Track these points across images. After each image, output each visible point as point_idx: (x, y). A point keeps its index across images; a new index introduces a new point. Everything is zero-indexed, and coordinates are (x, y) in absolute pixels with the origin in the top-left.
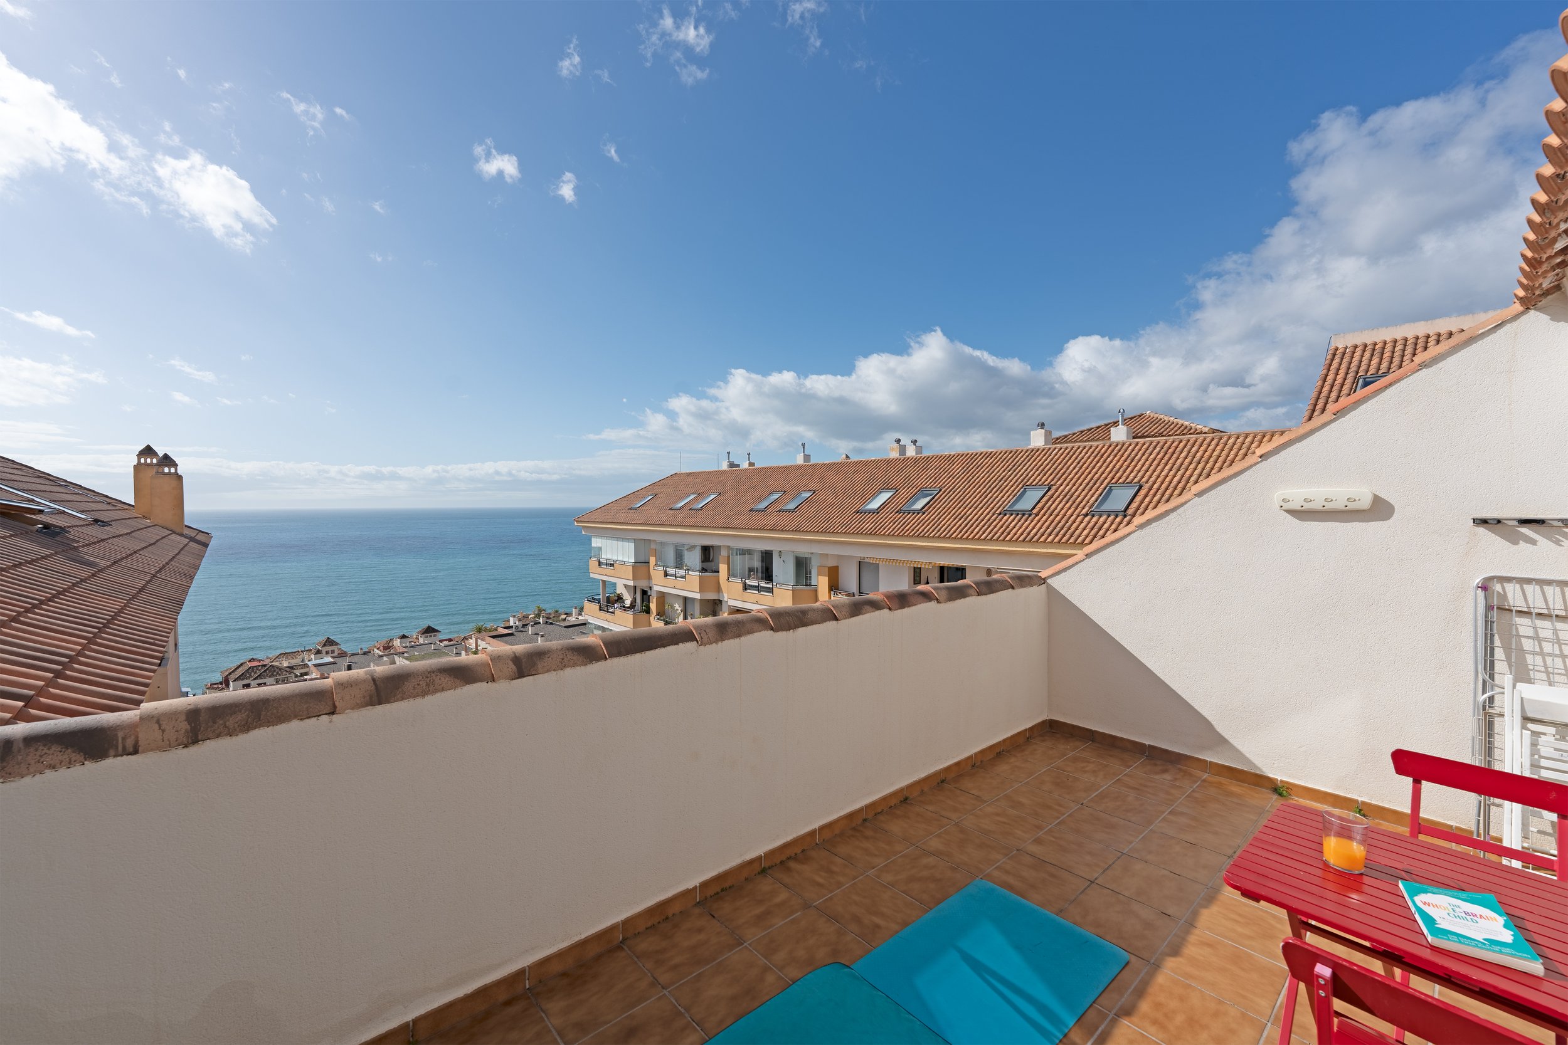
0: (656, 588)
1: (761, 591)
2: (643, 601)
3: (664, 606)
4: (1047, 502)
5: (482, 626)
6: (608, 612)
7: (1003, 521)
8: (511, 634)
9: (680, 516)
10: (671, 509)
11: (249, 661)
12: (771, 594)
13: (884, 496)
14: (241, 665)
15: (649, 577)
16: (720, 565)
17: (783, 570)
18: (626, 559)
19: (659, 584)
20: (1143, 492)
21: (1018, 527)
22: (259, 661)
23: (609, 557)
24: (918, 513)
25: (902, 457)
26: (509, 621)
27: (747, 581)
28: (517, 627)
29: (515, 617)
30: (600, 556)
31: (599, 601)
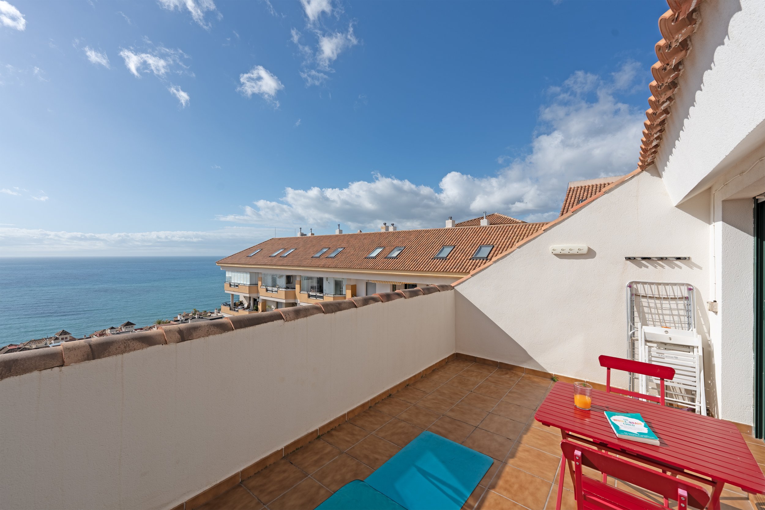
0: (261, 297)
1: (317, 298)
2: (254, 304)
3: (266, 307)
4: (453, 253)
5: (161, 320)
6: (234, 311)
7: (434, 262)
9: (275, 261)
10: (270, 257)
11: (9, 346)
12: (323, 299)
13: (379, 250)
14: (3, 348)
15: (258, 292)
16: (296, 285)
17: (329, 287)
18: (245, 283)
19: (263, 295)
20: (494, 249)
21: (441, 265)
22: (16, 345)
23: (236, 282)
24: (395, 259)
25: (387, 232)
26: (177, 317)
27: (310, 293)
28: (182, 321)
29: (181, 315)
30: (230, 282)
31: (229, 305)
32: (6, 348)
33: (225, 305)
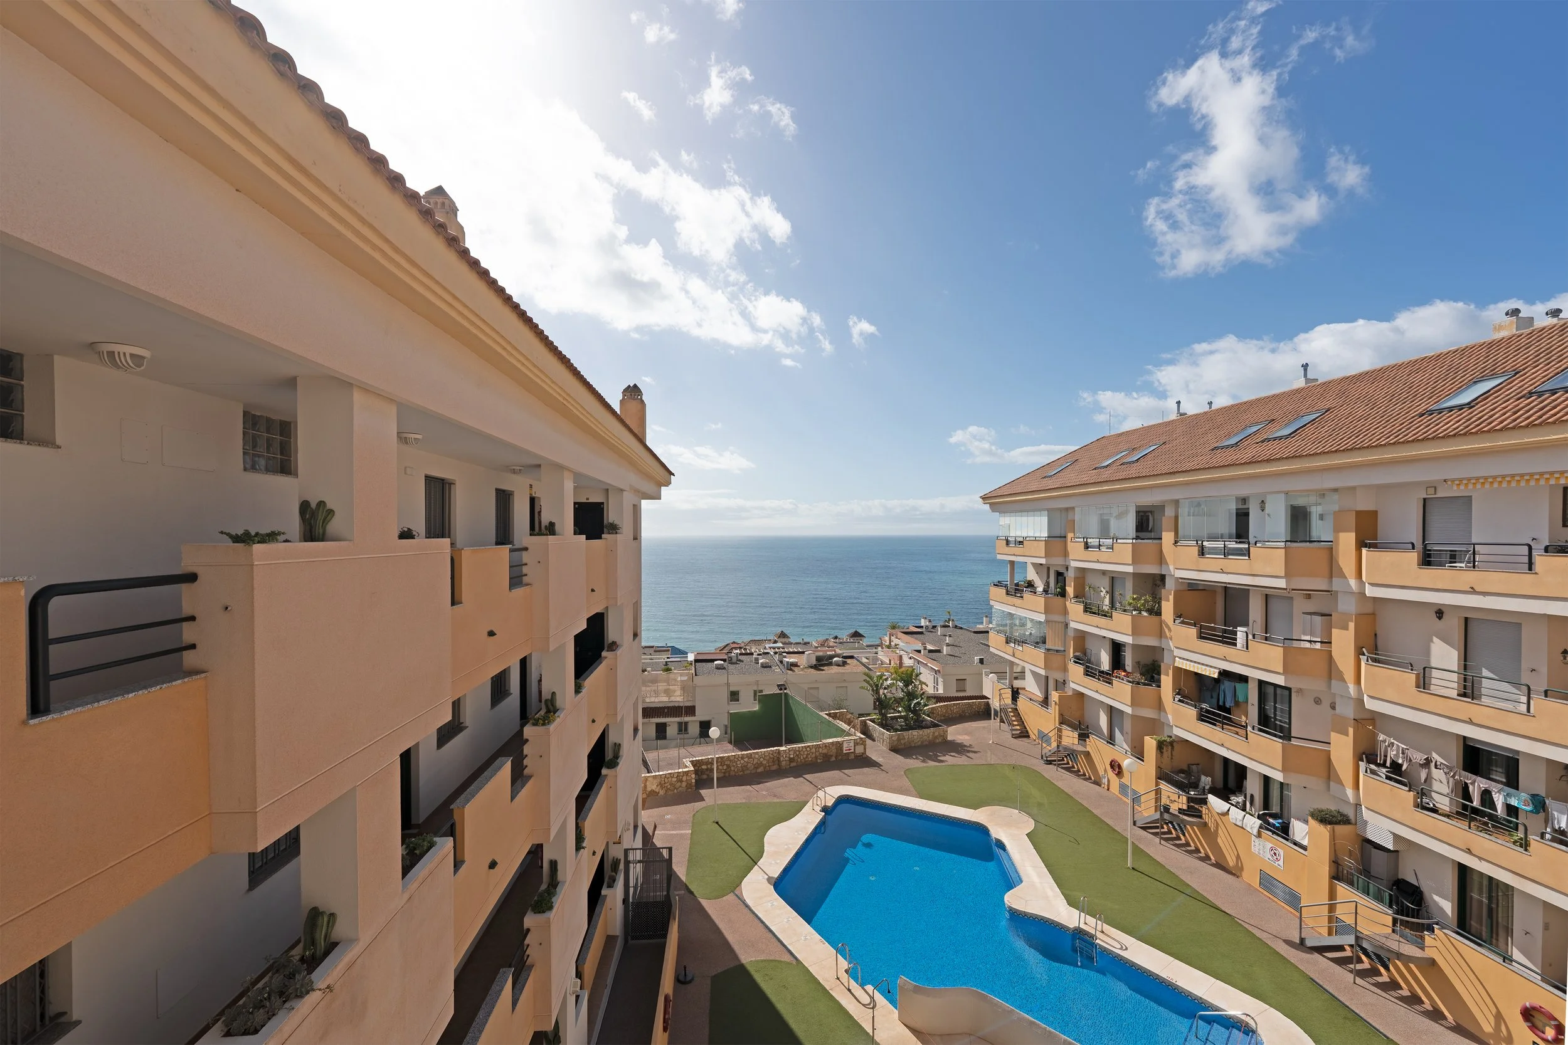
0: (1074, 564)
1: (1229, 555)
2: (1057, 582)
3: (1084, 588)
6: (1016, 598)
8: (921, 633)
9: (1106, 475)
10: (1095, 469)
12: (1247, 560)
13: (1485, 386)
15: (1065, 554)
16: (1163, 533)
18: (1037, 535)
19: (1078, 558)
23: (1018, 534)
26: (919, 621)
27: (1204, 543)
28: (927, 627)
29: (926, 618)
30: (1008, 535)
31: (1006, 586)
33: (996, 585)
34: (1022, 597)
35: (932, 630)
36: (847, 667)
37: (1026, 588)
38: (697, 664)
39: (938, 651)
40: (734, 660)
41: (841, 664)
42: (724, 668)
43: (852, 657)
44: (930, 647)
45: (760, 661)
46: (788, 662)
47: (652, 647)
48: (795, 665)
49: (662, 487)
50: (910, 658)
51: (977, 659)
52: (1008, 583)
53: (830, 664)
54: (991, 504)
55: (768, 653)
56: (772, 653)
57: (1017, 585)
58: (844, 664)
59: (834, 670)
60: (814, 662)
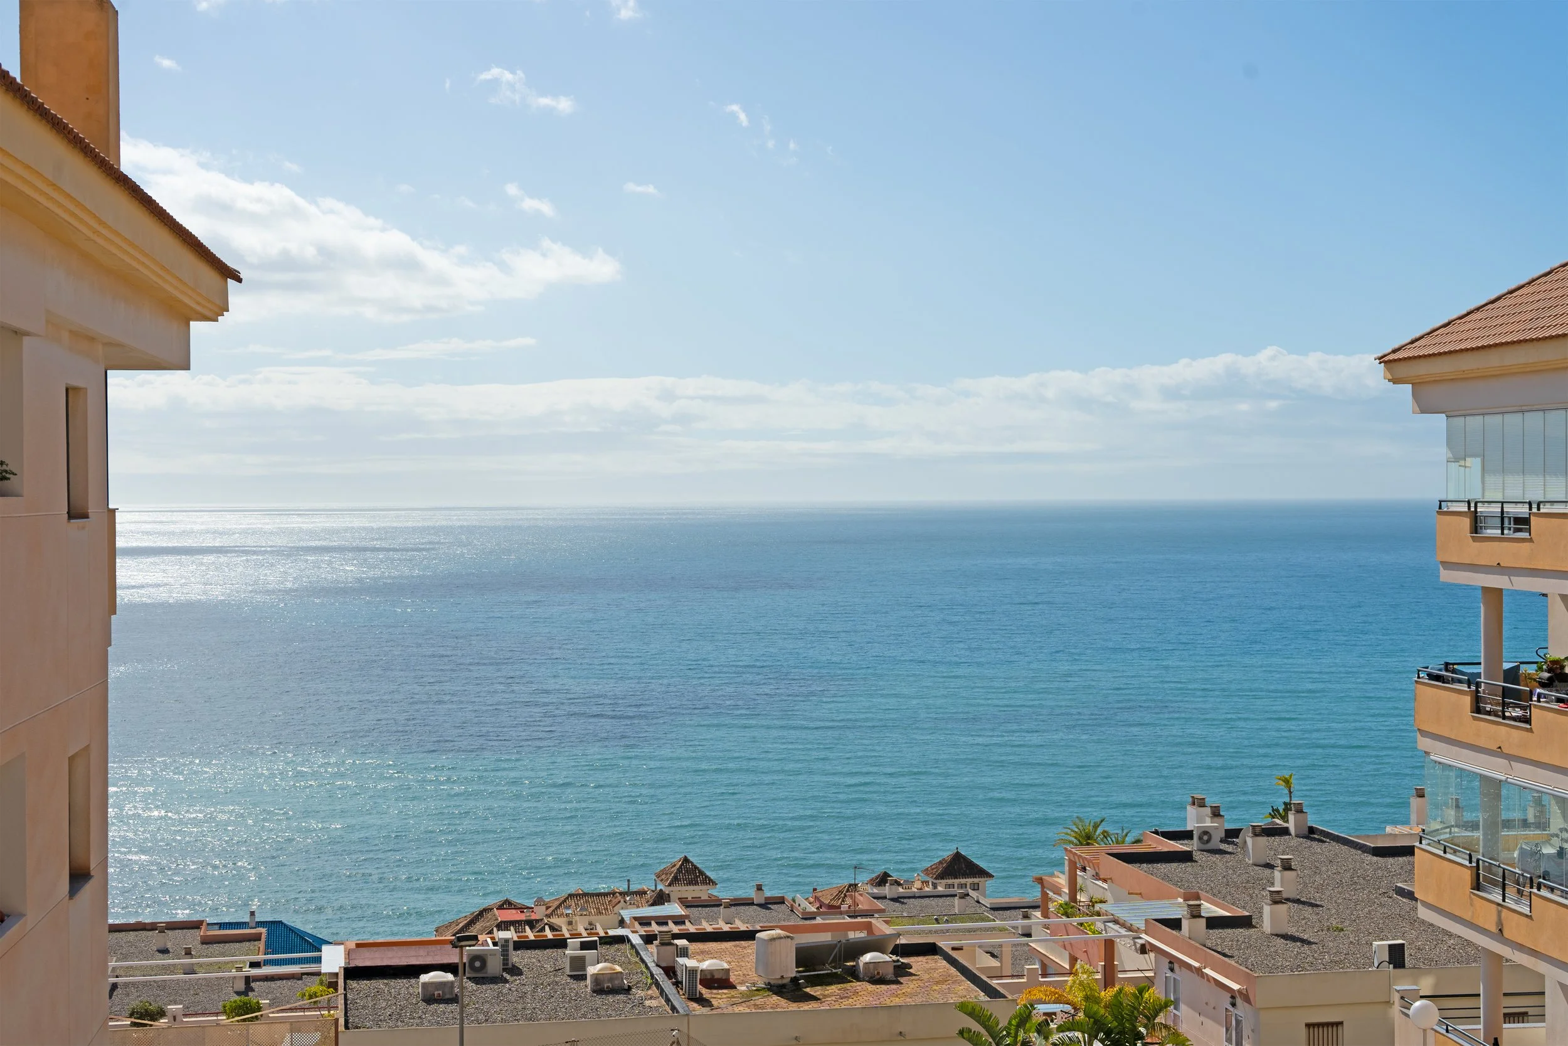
6: (1504, 717)
8: (1185, 857)
11: (500, 907)
22: (522, 909)
23: (1514, 493)
28: (1206, 834)
29: (1201, 803)
30: (1478, 496)
31: (1472, 680)
32: (489, 915)
33: (1438, 678)
34: (1527, 720)
35: (1223, 846)
36: (908, 985)
37: (1543, 685)
38: (353, 984)
39: (1244, 922)
40: (494, 966)
41: (889, 972)
42: (454, 1000)
43: (930, 949)
44: (1210, 909)
45: (592, 970)
46: (692, 972)
47: (196, 925)
48: (719, 981)
49: (192, 323)
50: (1143, 950)
51: (1381, 945)
52: (1481, 669)
53: (853, 974)
54: (1417, 385)
55: (621, 940)
56: (636, 940)
57: (1512, 675)
58: (902, 971)
59: (864, 994)
60: (790, 970)
